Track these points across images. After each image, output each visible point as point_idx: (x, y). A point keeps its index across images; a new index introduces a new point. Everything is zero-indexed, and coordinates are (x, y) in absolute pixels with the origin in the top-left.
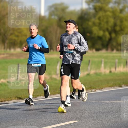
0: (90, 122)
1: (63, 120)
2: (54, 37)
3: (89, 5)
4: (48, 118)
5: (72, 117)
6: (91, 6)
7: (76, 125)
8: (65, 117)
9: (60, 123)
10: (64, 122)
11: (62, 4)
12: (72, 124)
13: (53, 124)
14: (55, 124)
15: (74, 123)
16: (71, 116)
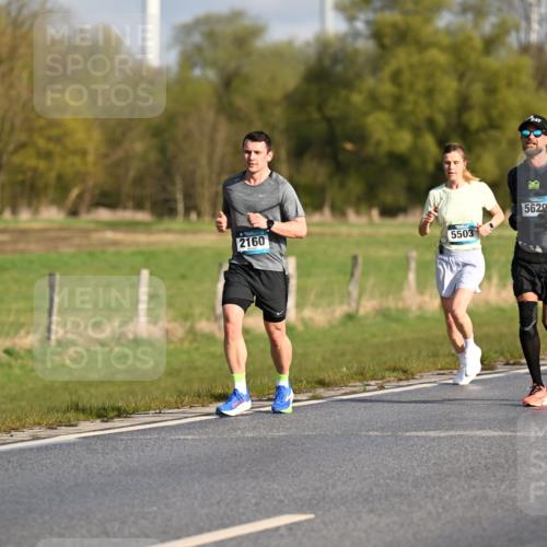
0: (359, 518)
1: (244, 514)
2: (204, 161)
3: (351, 19)
4: (178, 504)
5: (281, 501)
6: (360, 25)
7: (299, 533)
8: (253, 501)
9: (232, 524)
10: (248, 521)
11: (236, 15)
12: (283, 531)
13: (200, 531)
14: (209, 530)
15: (290, 527)
16: (278, 495)
